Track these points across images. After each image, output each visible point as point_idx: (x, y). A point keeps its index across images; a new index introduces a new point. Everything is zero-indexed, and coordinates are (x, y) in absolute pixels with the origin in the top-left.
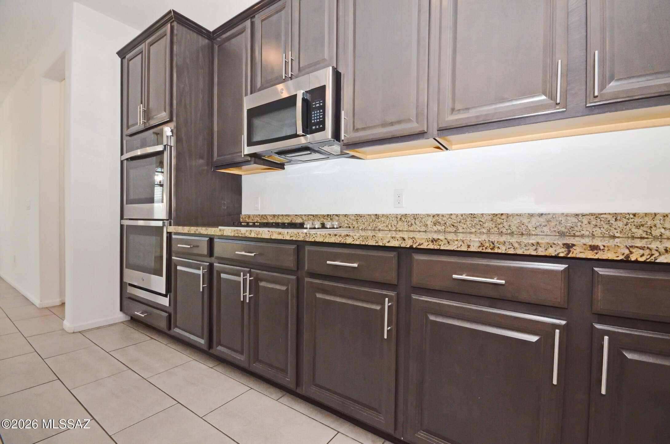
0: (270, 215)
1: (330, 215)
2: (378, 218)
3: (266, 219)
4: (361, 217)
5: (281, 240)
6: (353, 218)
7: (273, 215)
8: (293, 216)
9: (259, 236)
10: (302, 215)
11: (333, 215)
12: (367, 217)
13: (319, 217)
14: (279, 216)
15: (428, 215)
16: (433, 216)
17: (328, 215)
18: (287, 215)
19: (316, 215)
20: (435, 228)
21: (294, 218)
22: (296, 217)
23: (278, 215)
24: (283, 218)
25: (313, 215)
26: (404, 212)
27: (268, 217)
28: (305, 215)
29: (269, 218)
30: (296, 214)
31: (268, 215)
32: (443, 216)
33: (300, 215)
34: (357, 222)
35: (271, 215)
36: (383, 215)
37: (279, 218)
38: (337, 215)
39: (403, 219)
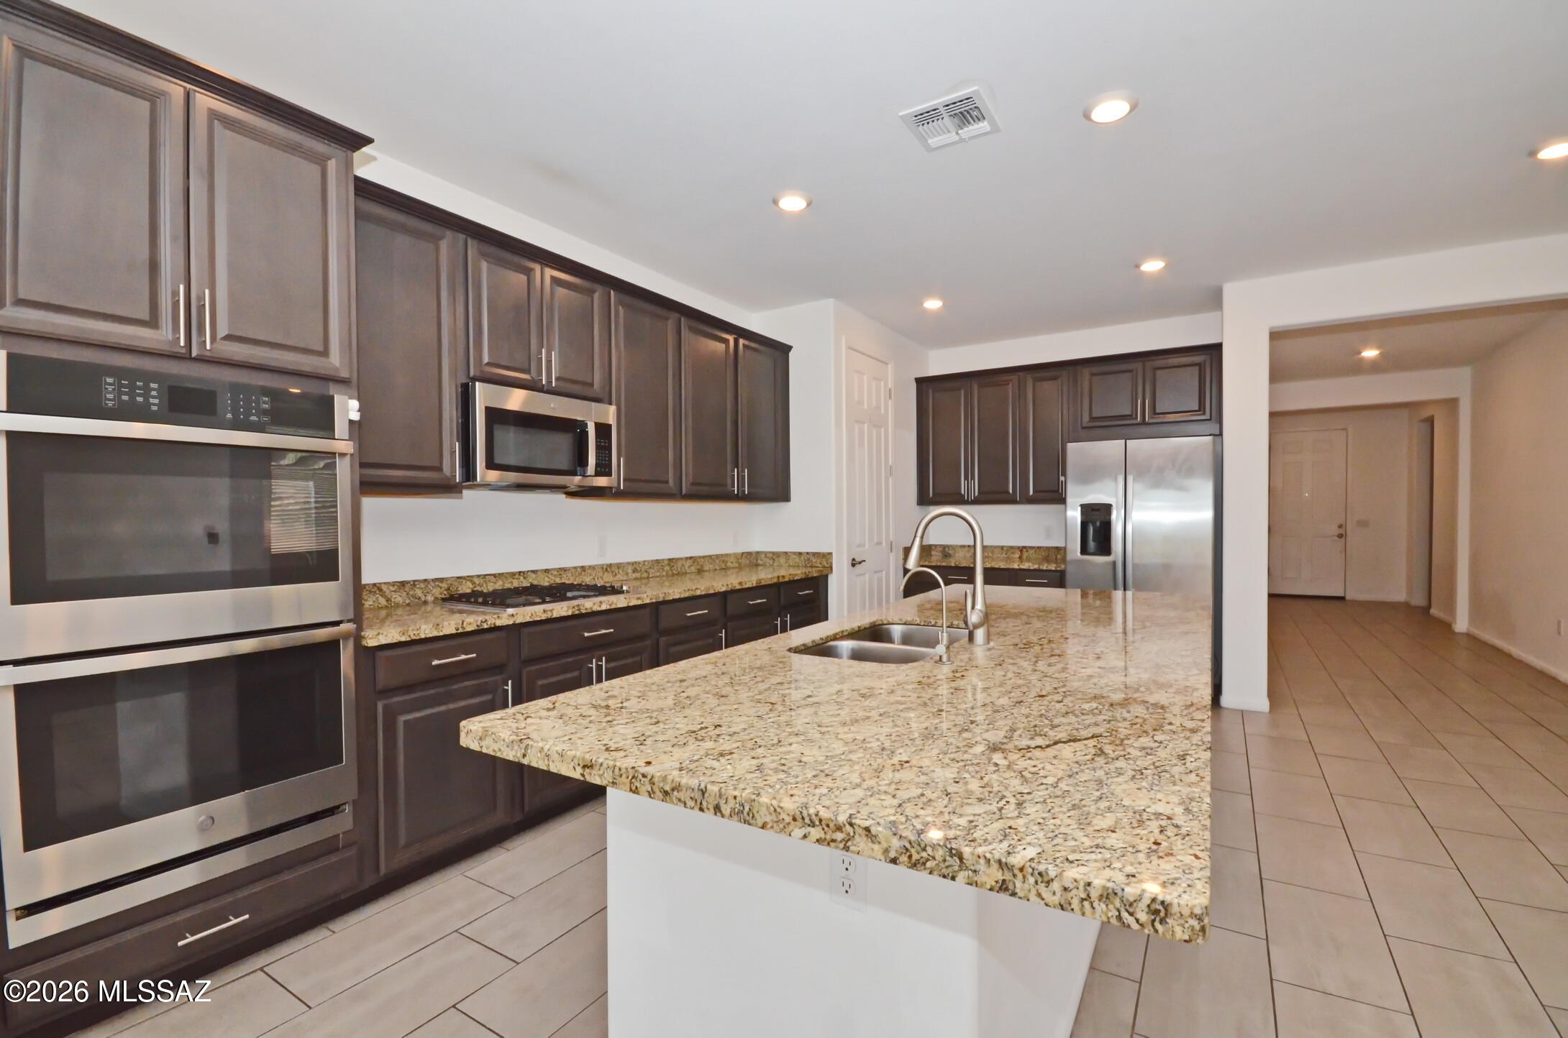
0: (388, 583)
1: (524, 572)
2: (585, 571)
3: (378, 592)
4: (565, 571)
5: (641, 605)
6: (556, 573)
7: (398, 582)
8: (452, 579)
9: (613, 607)
10: (472, 577)
11: (528, 571)
12: (573, 570)
13: (505, 577)
14: (416, 583)
15: (629, 563)
16: (633, 564)
17: (520, 572)
18: (436, 579)
19: (499, 574)
20: (634, 576)
21: (456, 584)
22: (459, 580)
23: (415, 581)
24: (427, 586)
25: (494, 575)
26: (608, 562)
27: (384, 588)
28: (479, 576)
29: (389, 589)
30: (459, 575)
31: (385, 583)
32: (639, 563)
33: (468, 576)
34: (561, 578)
35: (394, 582)
36: (589, 566)
37: (418, 586)
38: (533, 572)
39: (608, 569)
